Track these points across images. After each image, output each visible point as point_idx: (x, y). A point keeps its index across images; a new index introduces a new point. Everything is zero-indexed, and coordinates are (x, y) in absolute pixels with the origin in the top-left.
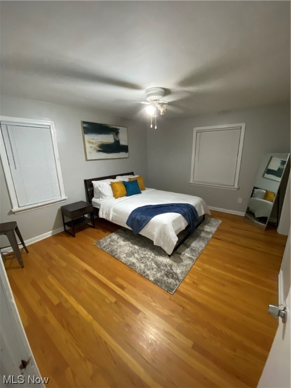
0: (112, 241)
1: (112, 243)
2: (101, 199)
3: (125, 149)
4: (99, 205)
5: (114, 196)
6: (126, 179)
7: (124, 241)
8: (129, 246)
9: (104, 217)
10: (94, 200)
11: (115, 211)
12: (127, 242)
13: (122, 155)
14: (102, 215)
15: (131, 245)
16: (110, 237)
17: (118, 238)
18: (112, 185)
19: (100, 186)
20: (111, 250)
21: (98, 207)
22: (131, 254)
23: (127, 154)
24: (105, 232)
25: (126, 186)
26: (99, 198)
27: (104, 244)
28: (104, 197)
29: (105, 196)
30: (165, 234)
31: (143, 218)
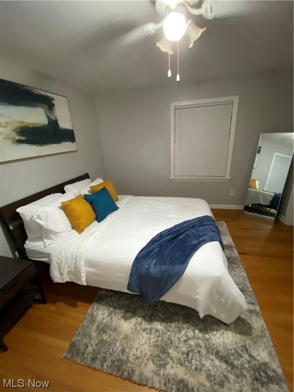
0: (102, 329)
1: (105, 337)
2: (47, 242)
3: (69, 136)
4: (48, 255)
5: (73, 228)
6: (83, 188)
7: (126, 319)
8: (144, 330)
9: (66, 279)
10: (29, 245)
11: (91, 264)
12: (133, 320)
13: (66, 146)
14: (58, 276)
15: (145, 325)
16: (93, 321)
17: (110, 314)
18: (65, 208)
19: (39, 217)
20: (113, 362)
21: (45, 260)
22: (161, 354)
23: (75, 143)
24: (75, 306)
25: (91, 203)
26: (40, 238)
27: (90, 349)
28: (52, 236)
29: (55, 233)
30: (221, 294)
31: (165, 271)
